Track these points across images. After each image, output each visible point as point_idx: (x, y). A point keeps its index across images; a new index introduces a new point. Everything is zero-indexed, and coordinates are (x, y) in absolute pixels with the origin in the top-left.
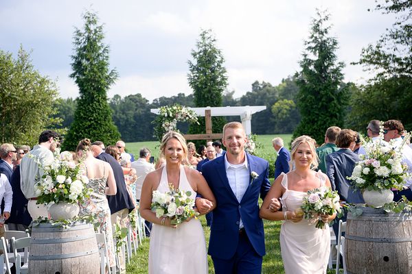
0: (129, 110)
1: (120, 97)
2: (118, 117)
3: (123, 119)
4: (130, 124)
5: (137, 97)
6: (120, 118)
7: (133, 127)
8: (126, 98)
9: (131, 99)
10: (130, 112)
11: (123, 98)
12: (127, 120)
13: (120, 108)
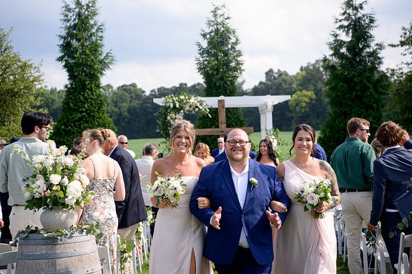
0: (122, 103)
1: (112, 87)
2: (110, 111)
3: (116, 112)
4: (124, 119)
5: (131, 88)
6: (113, 112)
7: (126, 122)
8: (118, 88)
9: (124, 90)
10: (124, 104)
11: (115, 88)
12: (120, 114)
13: (112, 100)
